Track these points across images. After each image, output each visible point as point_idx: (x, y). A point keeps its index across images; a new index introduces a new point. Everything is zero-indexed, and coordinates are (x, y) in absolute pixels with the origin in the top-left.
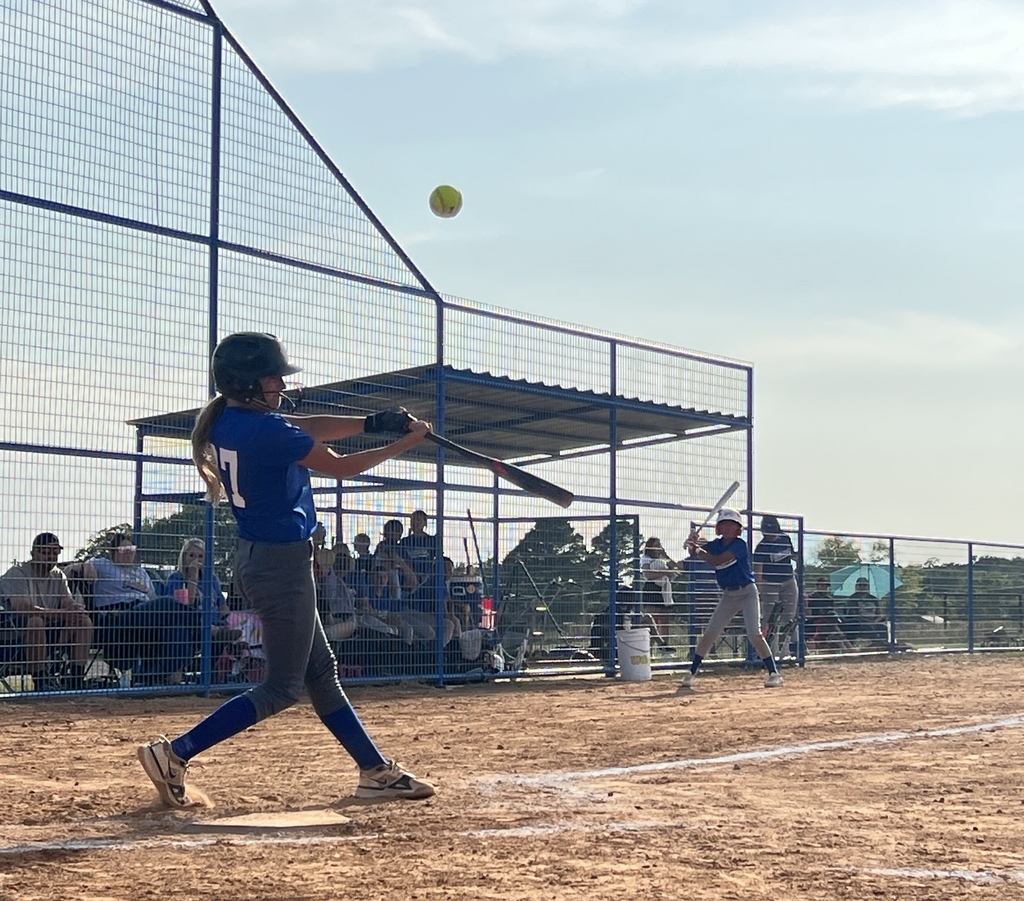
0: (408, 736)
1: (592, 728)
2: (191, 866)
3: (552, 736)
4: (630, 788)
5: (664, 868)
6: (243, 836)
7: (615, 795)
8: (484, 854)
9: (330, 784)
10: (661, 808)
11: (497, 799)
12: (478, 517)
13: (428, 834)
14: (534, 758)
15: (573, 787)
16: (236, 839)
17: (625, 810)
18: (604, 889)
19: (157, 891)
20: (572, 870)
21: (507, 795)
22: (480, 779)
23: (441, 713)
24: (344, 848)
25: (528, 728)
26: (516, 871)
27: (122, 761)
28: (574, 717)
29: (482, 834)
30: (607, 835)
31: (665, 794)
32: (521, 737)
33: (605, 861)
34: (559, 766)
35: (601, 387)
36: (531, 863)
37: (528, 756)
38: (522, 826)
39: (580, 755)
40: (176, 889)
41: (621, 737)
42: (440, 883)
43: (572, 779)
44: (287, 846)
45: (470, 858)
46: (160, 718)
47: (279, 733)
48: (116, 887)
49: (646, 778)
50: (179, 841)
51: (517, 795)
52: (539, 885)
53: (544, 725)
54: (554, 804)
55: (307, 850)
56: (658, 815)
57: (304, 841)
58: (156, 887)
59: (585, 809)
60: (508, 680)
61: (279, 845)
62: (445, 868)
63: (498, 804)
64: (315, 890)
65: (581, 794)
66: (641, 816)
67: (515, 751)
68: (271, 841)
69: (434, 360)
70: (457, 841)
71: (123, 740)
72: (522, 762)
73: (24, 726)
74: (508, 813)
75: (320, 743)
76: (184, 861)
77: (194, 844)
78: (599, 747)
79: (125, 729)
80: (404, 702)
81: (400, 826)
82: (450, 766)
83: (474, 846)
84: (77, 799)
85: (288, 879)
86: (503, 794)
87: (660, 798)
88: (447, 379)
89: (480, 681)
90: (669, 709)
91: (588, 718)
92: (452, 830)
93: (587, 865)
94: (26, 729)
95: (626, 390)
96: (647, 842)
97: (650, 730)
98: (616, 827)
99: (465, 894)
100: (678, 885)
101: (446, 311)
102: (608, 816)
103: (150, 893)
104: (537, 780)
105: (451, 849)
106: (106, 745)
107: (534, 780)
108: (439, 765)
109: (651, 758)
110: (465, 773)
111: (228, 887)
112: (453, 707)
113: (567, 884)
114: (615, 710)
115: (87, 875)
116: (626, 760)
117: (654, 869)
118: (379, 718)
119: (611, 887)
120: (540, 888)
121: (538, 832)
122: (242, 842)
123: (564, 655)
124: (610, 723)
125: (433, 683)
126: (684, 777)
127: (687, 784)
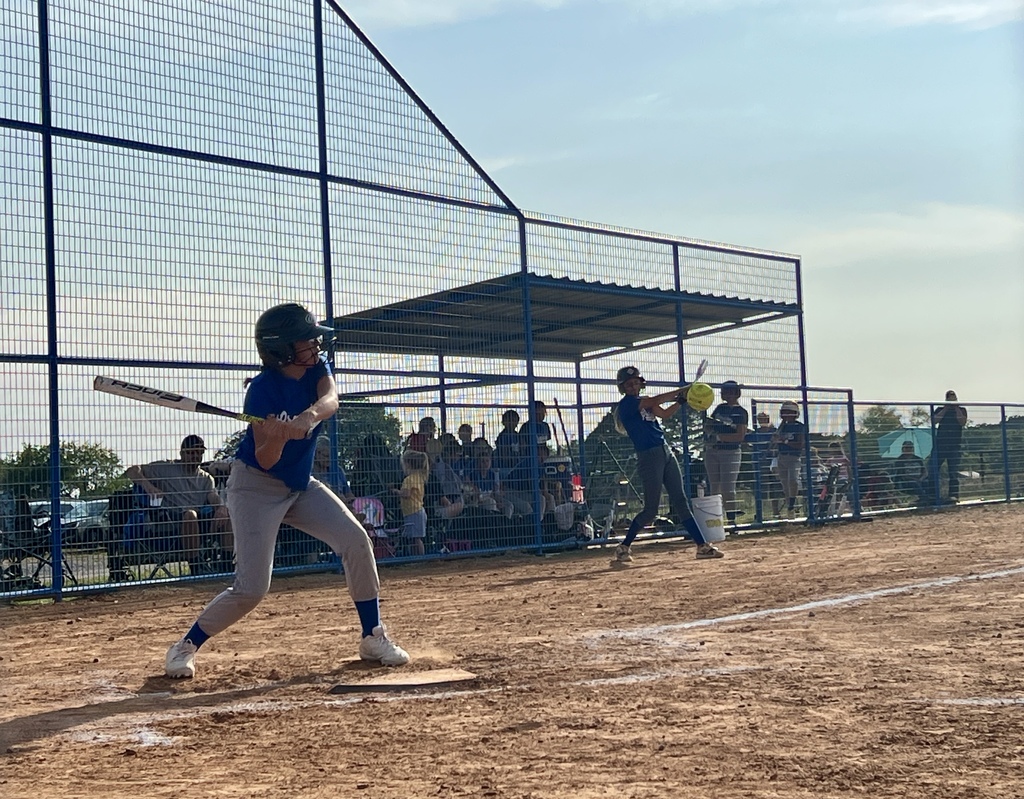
0: (517, 600)
1: (678, 585)
2: (343, 722)
3: (644, 594)
4: (719, 637)
5: (758, 707)
6: (385, 694)
7: (706, 644)
8: (597, 701)
9: (455, 644)
10: (749, 653)
11: (602, 652)
12: (565, 404)
13: (546, 685)
14: (630, 614)
15: (671, 638)
16: (380, 697)
17: (716, 657)
18: (707, 728)
19: (316, 746)
20: (676, 712)
21: (611, 647)
22: (586, 634)
23: (544, 578)
24: (474, 701)
25: (622, 588)
26: (627, 715)
27: (273, 633)
28: (661, 576)
29: (593, 683)
30: (703, 679)
31: (750, 641)
32: (616, 596)
33: (704, 702)
34: (653, 621)
35: (666, 284)
36: (639, 707)
37: (624, 614)
38: (627, 674)
39: (671, 609)
40: (332, 743)
41: (705, 593)
42: (561, 727)
43: (667, 631)
44: (425, 701)
45: (585, 705)
46: (301, 594)
47: (406, 602)
48: (280, 744)
49: (732, 627)
50: (330, 700)
51: (619, 647)
52: (649, 726)
53: (636, 585)
54: (653, 654)
55: (442, 704)
56: (746, 660)
57: (438, 696)
58: (316, 742)
59: (681, 657)
60: (599, 546)
61: (417, 700)
62: (565, 715)
63: (603, 656)
64: (453, 739)
65: (676, 644)
66: (732, 662)
67: (613, 609)
68: (409, 697)
69: (518, 269)
70: (572, 690)
71: (271, 615)
72: (620, 618)
73: (185, 606)
74: (613, 664)
75: (442, 609)
76: (336, 718)
77: (344, 703)
78: (686, 602)
79: (272, 605)
80: (511, 570)
81: (521, 679)
82: (558, 624)
83: (588, 694)
84: (238, 668)
85: (428, 730)
86: (607, 647)
87: (746, 645)
88: (531, 285)
89: (575, 548)
90: (744, 565)
91: (673, 577)
92: (566, 681)
93: (688, 707)
94: (186, 609)
95: (689, 285)
96: (740, 684)
97: (730, 585)
98: (711, 672)
99: (584, 737)
100: (772, 721)
101: (528, 226)
102: (702, 663)
103: (310, 747)
104: (636, 633)
105: (568, 698)
106: (257, 619)
107: (634, 633)
108: (547, 624)
109: (734, 610)
110: (572, 630)
111: (377, 739)
112: (554, 573)
113: (673, 724)
114: (696, 569)
115: (254, 734)
116: (712, 613)
117: (749, 709)
118: (491, 584)
119: (713, 725)
120: (650, 729)
121: (642, 679)
122: (384, 699)
124: (694, 581)
125: (535, 552)
126: (766, 625)
127: (769, 631)
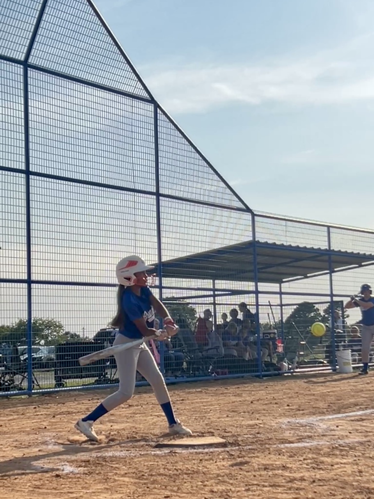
0: (248, 401)
1: (328, 395)
2: (160, 463)
3: (311, 400)
4: (346, 423)
5: (363, 461)
6: (181, 449)
7: (340, 427)
8: (284, 455)
9: (216, 424)
10: (360, 432)
11: (288, 430)
12: (273, 304)
13: (259, 446)
14: (303, 410)
15: (322, 423)
16: (178, 450)
17: (344, 434)
18: (337, 471)
19: (146, 475)
20: (322, 462)
21: (293, 427)
22: (280, 420)
23: (262, 390)
24: (224, 453)
25: (299, 396)
26: (298, 463)
27: (130, 415)
28: (319, 391)
29: (282, 446)
30: (337, 445)
31: (361, 426)
32: (296, 401)
33: (337, 458)
34: (314, 414)
35: (324, 246)
37: (300, 410)
38: (299, 442)
39: (323, 408)
40: (154, 474)
41: (341, 399)
42: (265, 469)
43: (320, 420)
44: (200, 453)
45: (278, 457)
46: (145, 395)
47: (194, 401)
48: (129, 473)
49: (353, 418)
50: (154, 451)
51: (296, 428)
52: (308, 470)
53: (307, 395)
54: (313, 432)
55: (208, 455)
56: (358, 436)
57: (206, 450)
58: (146, 473)
59: (327, 433)
60: (290, 374)
61: (196, 452)
62: (268, 462)
63: (289, 432)
64: (212, 473)
65: (325, 426)
66: (351, 437)
67: (294, 407)
68: (193, 451)
69: (251, 239)
70: (271, 449)
71: (130, 406)
72: (298, 412)
73: (89, 400)
74: (293, 436)
75: (212, 405)
76: (156, 461)
77: (160, 453)
78: (331, 405)
80: (246, 385)
81: (247, 443)
82: (267, 415)
83: (279, 452)
84: (112, 433)
85: (200, 468)
86: (291, 427)
87: (359, 428)
88: (257, 246)
89: (279, 375)
90: (361, 386)
91: (325, 391)
92: (269, 444)
93: (328, 460)
94: (90, 402)
95: (335, 247)
96: (355, 449)
97: (353, 396)
98: (341, 442)
99: (276, 474)
100: (370, 469)
101: (256, 218)
102: (337, 437)
103: (143, 475)
104: (305, 420)
106: (123, 408)
107: (304, 421)
108: (262, 414)
109: (354, 409)
110: (273, 418)
111: (175, 472)
112: (267, 387)
113: (320, 469)
115: (116, 468)
116: (343, 410)
117: (358, 461)
118: (236, 393)
119: (340, 470)
120: (309, 471)
121: (306, 444)
122: (180, 452)
123: (314, 363)
124: (336, 393)
125: (258, 376)
126: (369, 418)
127: (371, 421)
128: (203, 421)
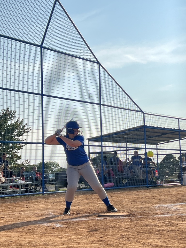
0: (141, 197)
1: (178, 195)
2: (99, 223)
3: (170, 197)
6: (109, 217)
8: (156, 220)
9: (126, 207)
13: (145, 216)
14: (166, 201)
15: (174, 207)
16: (108, 218)
17: (184, 211)
18: (179, 227)
20: (173, 223)
21: (160, 208)
22: (155, 205)
23: (148, 193)
24: (128, 219)
25: (165, 195)
26: (162, 223)
27: (87, 203)
28: (174, 193)
29: (155, 216)
30: (180, 216)
32: (163, 197)
33: (180, 221)
34: (171, 203)
35: (177, 128)
37: (165, 201)
38: (163, 214)
39: (175, 200)
40: (96, 227)
41: (184, 197)
42: (147, 226)
43: (173, 205)
44: (117, 219)
45: (153, 221)
47: (117, 197)
48: (85, 227)
50: (97, 218)
51: (162, 208)
52: (166, 226)
53: (168, 195)
54: (169, 210)
55: (121, 220)
57: (120, 218)
58: (93, 227)
59: (176, 211)
60: (161, 186)
61: (116, 219)
62: (148, 223)
63: (158, 210)
64: (123, 227)
67: (162, 200)
68: (114, 218)
69: (143, 124)
71: (87, 199)
72: (163, 202)
74: (160, 212)
75: (125, 199)
77: (100, 219)
78: (179, 199)
79: (88, 197)
80: (141, 191)
82: (149, 203)
83: (154, 219)
84: (79, 210)
85: (117, 225)
88: (146, 128)
89: (156, 186)
91: (177, 193)
93: (176, 222)
95: (182, 128)
98: (182, 215)
99: (151, 228)
101: (145, 114)
102: (180, 212)
104: (166, 205)
105: (149, 219)
106: (84, 200)
107: (166, 206)
108: (147, 203)
110: (152, 204)
111: (106, 227)
112: (150, 192)
113: (172, 226)
114: (182, 191)
115: (80, 225)
116: (184, 201)
118: (136, 194)
119: (181, 226)
121: (166, 216)
122: (109, 218)
123: (172, 181)
124: (181, 194)
125: (147, 187)
128: (120, 206)
